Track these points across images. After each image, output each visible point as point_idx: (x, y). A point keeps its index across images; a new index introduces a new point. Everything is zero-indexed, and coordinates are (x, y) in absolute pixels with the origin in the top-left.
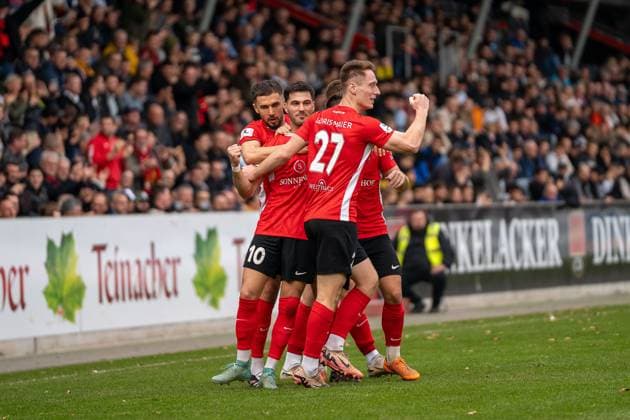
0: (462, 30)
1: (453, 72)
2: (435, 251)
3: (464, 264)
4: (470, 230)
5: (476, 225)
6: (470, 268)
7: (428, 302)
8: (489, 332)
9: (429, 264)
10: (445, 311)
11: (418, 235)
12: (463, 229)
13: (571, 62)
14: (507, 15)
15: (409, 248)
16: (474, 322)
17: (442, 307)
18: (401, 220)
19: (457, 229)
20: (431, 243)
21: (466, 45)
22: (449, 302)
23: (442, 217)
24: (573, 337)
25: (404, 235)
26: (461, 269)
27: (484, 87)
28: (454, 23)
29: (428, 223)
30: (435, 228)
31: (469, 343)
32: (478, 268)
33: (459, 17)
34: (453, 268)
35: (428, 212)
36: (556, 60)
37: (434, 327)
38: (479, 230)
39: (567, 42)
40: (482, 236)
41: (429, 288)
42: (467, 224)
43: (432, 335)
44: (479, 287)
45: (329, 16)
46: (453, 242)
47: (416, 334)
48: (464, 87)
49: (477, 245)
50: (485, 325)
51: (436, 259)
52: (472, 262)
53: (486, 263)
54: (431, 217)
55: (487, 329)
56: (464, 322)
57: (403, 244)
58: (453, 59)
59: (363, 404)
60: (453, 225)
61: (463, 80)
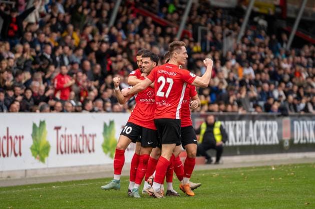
0: (234, 30)
1: (230, 50)
2: (218, 135)
3: (232, 141)
4: (235, 125)
5: (238, 123)
6: (235, 144)
7: (214, 159)
8: (243, 174)
9: (215, 140)
10: (222, 163)
11: (210, 127)
12: (232, 125)
13: (287, 47)
14: (256, 23)
15: (206, 133)
16: (236, 169)
17: (220, 161)
18: (203, 120)
19: (229, 124)
20: (217, 131)
21: (236, 37)
22: (224, 159)
23: (222, 118)
24: (283, 178)
25: (204, 126)
26: (230, 144)
27: (244, 57)
28: (231, 26)
29: (215, 121)
30: (218, 124)
31: (233, 179)
32: (238, 143)
33: (233, 23)
34: (227, 143)
35: (215, 116)
36: (279, 45)
37: (216, 171)
38: (239, 126)
39: (285, 37)
40: (241, 128)
42: (234, 122)
43: (216, 175)
44: (238, 152)
45: (171, 21)
46: (227, 130)
47: (208, 174)
48: (234, 57)
49: (238, 132)
50: (241, 171)
51: (218, 139)
52: (236, 141)
53: (242, 141)
54: (217, 119)
55: (243, 172)
56: (231, 169)
57: (203, 131)
58: (230, 44)
59: (181, 206)
60: (227, 123)
61: (234, 54)
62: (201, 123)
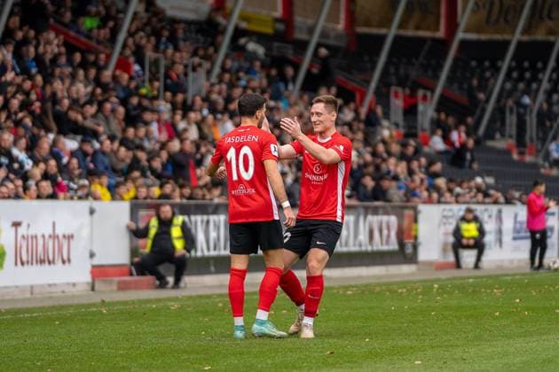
0: (207, 57)
1: (198, 93)
2: (178, 238)
3: (202, 250)
4: (208, 222)
5: (213, 218)
6: (206, 253)
7: (171, 280)
8: (220, 305)
9: (173, 247)
10: (185, 287)
11: (165, 224)
12: (202, 221)
13: (294, 89)
14: (243, 49)
16: (208, 297)
17: (182, 284)
18: (152, 212)
19: (198, 219)
20: (176, 232)
21: (209, 72)
22: (188, 280)
23: (185, 210)
24: (288, 311)
25: (154, 222)
26: (199, 254)
27: (221, 102)
28: (201, 52)
29: (174, 214)
30: (179, 220)
31: (205, 313)
32: (213, 253)
33: (206, 49)
34: (193, 253)
36: (282, 86)
37: (176, 299)
38: (214, 222)
39: (290, 71)
40: (217, 227)
41: (173, 268)
42: (205, 217)
43: (175, 306)
44: (213, 269)
45: (99, 42)
46: (193, 231)
47: (161, 304)
48: (206, 105)
49: (213, 235)
50: (217, 300)
51: (179, 245)
52: (208, 249)
53: (220, 249)
54: (176, 211)
55: (220, 302)
56: (201, 297)
57: (153, 232)
58: (198, 84)
59: (118, 359)
60: (193, 218)
61: (206, 99)
62: (150, 217)
